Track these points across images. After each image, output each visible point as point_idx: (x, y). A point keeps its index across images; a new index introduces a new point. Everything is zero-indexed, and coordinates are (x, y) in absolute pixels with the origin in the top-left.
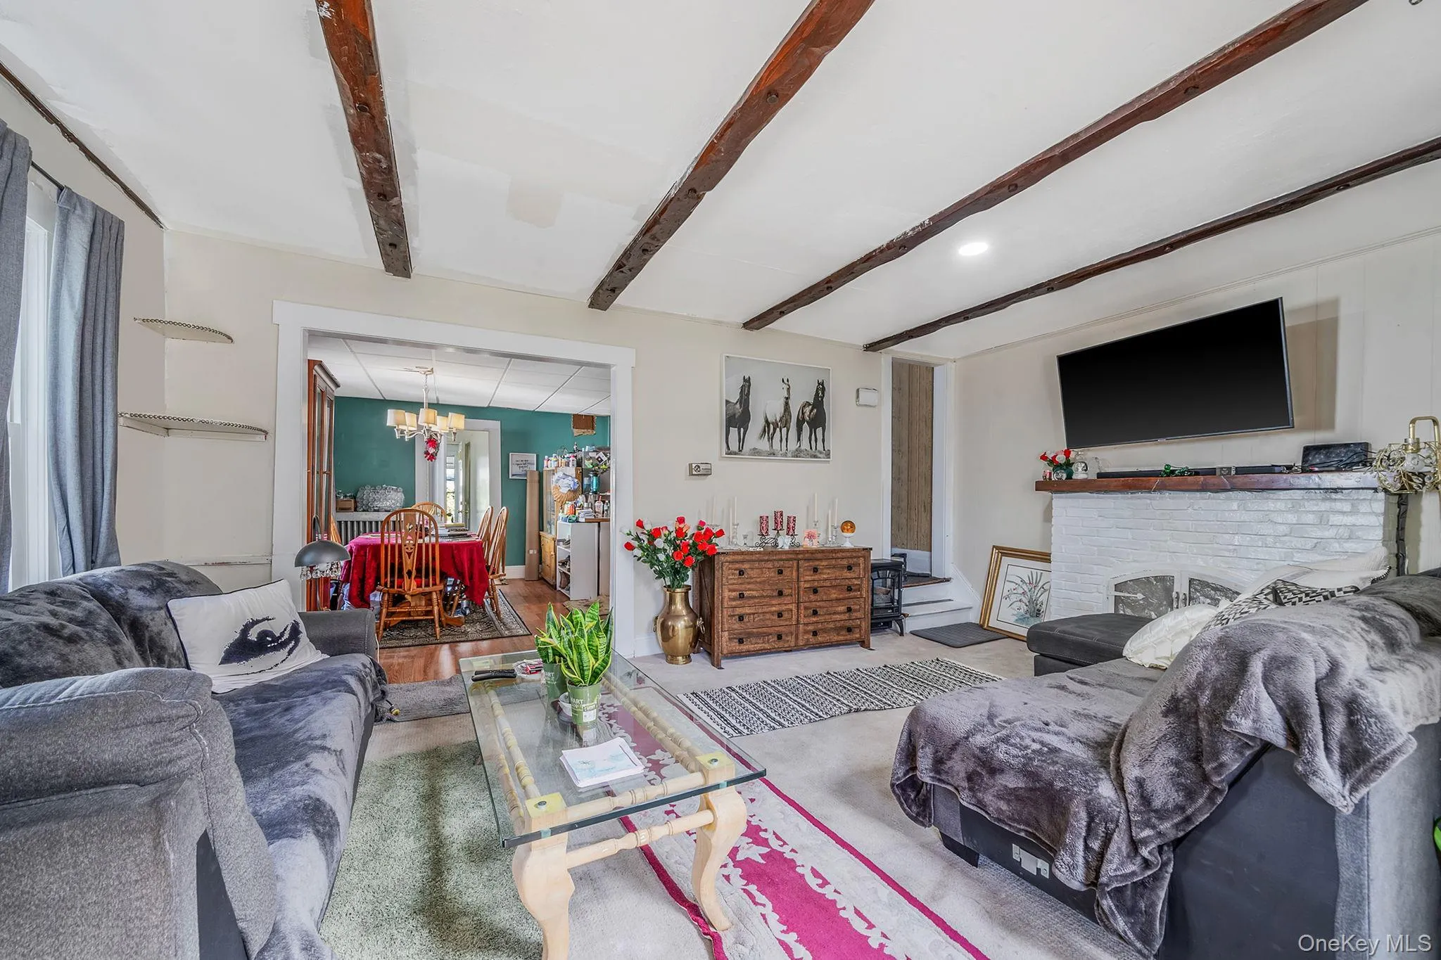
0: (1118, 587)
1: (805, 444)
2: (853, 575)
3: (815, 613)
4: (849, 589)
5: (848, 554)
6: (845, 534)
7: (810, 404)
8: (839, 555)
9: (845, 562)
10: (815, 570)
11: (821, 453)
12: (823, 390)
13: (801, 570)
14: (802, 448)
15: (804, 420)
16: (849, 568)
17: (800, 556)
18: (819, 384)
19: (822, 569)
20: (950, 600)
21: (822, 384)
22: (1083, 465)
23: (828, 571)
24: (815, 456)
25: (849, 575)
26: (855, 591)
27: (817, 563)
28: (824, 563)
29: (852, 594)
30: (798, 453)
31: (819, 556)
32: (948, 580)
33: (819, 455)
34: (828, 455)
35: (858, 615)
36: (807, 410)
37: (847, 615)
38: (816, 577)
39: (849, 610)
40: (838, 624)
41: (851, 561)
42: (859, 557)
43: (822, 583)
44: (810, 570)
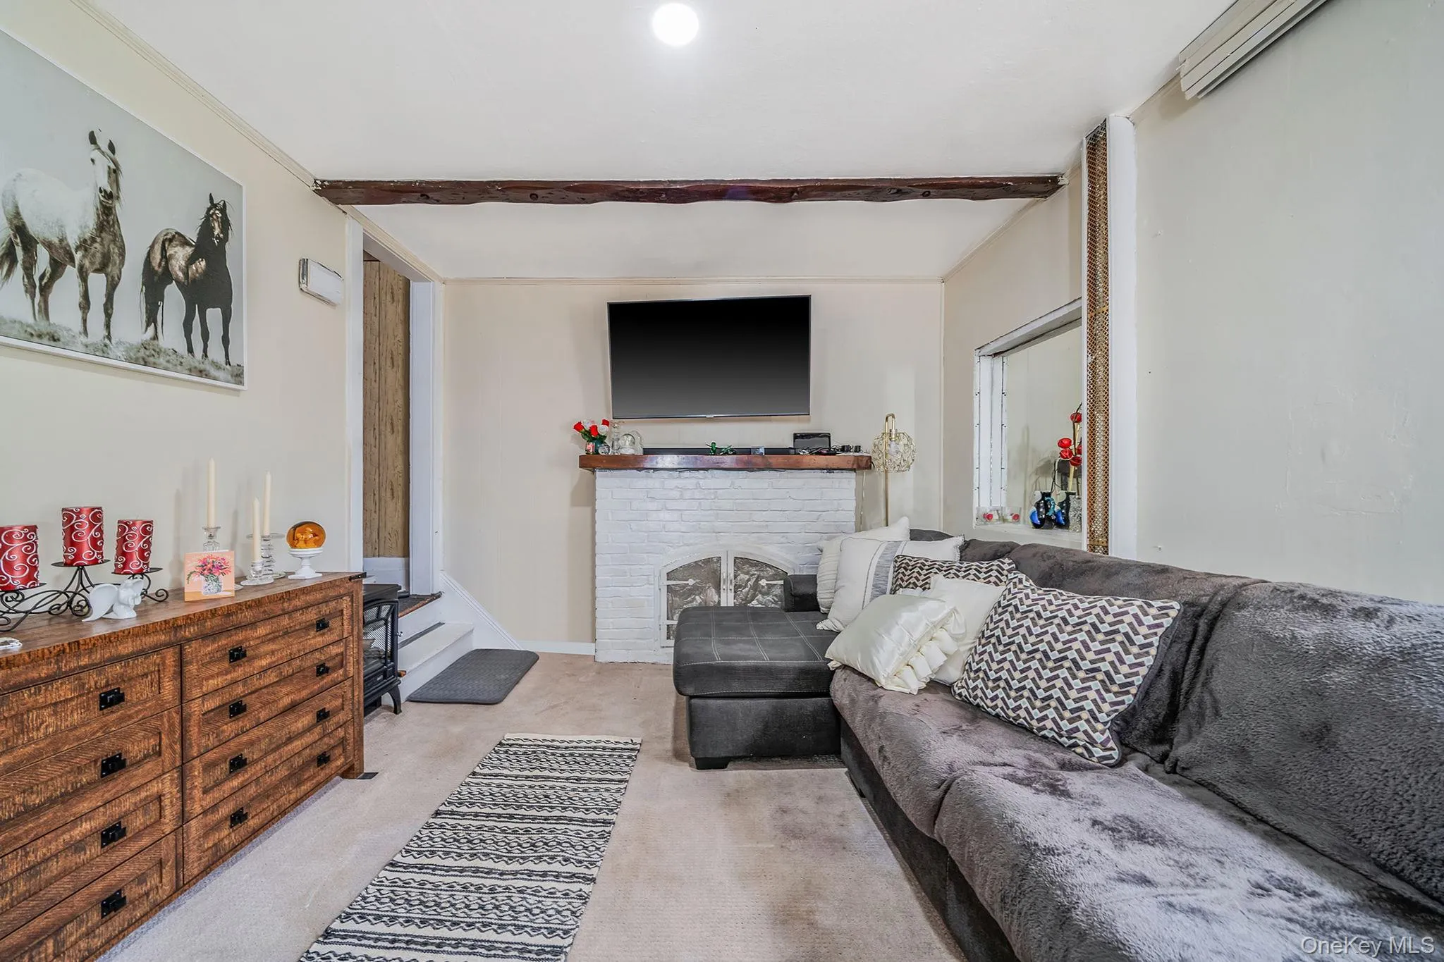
0: (670, 576)
1: (171, 336)
2: (329, 637)
3: (238, 764)
4: (322, 670)
5: (319, 596)
6: (298, 551)
7: (185, 242)
8: (297, 603)
9: (312, 616)
10: (237, 655)
11: (218, 367)
12: (225, 224)
13: (192, 669)
14: (164, 342)
15: (167, 276)
16: (322, 625)
17: (189, 632)
18: (214, 206)
19: (257, 647)
20: (440, 624)
21: (223, 210)
22: (630, 438)
23: (272, 647)
24: (201, 373)
25: (317, 640)
26: (335, 669)
27: (240, 636)
28: (262, 630)
29: (327, 679)
30: (146, 356)
31: (248, 615)
32: (438, 596)
33: (213, 372)
34: (238, 376)
35: (341, 717)
36: (180, 255)
37: (318, 729)
38: (239, 673)
39: (323, 715)
40: (297, 761)
41: (325, 610)
42: (341, 596)
43: (257, 683)
44: (220, 660)
